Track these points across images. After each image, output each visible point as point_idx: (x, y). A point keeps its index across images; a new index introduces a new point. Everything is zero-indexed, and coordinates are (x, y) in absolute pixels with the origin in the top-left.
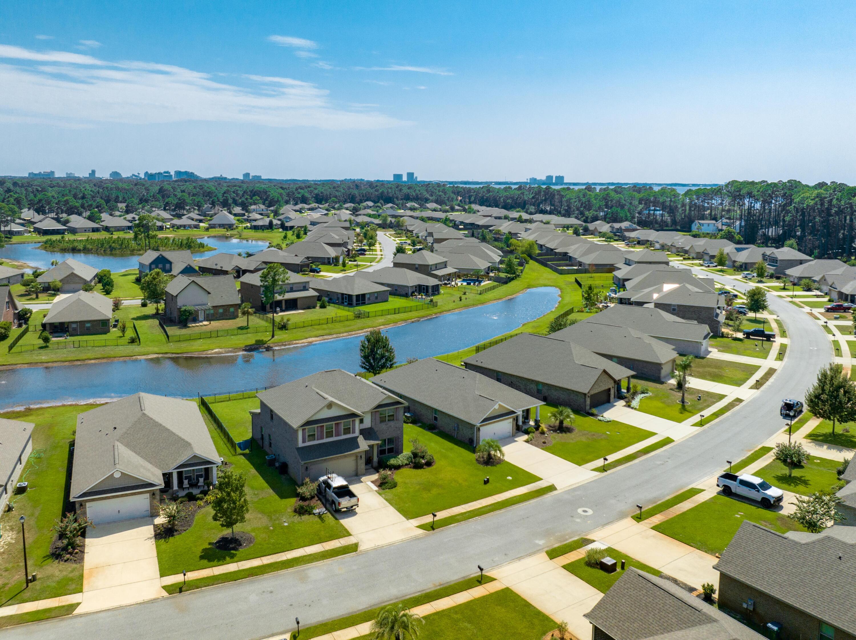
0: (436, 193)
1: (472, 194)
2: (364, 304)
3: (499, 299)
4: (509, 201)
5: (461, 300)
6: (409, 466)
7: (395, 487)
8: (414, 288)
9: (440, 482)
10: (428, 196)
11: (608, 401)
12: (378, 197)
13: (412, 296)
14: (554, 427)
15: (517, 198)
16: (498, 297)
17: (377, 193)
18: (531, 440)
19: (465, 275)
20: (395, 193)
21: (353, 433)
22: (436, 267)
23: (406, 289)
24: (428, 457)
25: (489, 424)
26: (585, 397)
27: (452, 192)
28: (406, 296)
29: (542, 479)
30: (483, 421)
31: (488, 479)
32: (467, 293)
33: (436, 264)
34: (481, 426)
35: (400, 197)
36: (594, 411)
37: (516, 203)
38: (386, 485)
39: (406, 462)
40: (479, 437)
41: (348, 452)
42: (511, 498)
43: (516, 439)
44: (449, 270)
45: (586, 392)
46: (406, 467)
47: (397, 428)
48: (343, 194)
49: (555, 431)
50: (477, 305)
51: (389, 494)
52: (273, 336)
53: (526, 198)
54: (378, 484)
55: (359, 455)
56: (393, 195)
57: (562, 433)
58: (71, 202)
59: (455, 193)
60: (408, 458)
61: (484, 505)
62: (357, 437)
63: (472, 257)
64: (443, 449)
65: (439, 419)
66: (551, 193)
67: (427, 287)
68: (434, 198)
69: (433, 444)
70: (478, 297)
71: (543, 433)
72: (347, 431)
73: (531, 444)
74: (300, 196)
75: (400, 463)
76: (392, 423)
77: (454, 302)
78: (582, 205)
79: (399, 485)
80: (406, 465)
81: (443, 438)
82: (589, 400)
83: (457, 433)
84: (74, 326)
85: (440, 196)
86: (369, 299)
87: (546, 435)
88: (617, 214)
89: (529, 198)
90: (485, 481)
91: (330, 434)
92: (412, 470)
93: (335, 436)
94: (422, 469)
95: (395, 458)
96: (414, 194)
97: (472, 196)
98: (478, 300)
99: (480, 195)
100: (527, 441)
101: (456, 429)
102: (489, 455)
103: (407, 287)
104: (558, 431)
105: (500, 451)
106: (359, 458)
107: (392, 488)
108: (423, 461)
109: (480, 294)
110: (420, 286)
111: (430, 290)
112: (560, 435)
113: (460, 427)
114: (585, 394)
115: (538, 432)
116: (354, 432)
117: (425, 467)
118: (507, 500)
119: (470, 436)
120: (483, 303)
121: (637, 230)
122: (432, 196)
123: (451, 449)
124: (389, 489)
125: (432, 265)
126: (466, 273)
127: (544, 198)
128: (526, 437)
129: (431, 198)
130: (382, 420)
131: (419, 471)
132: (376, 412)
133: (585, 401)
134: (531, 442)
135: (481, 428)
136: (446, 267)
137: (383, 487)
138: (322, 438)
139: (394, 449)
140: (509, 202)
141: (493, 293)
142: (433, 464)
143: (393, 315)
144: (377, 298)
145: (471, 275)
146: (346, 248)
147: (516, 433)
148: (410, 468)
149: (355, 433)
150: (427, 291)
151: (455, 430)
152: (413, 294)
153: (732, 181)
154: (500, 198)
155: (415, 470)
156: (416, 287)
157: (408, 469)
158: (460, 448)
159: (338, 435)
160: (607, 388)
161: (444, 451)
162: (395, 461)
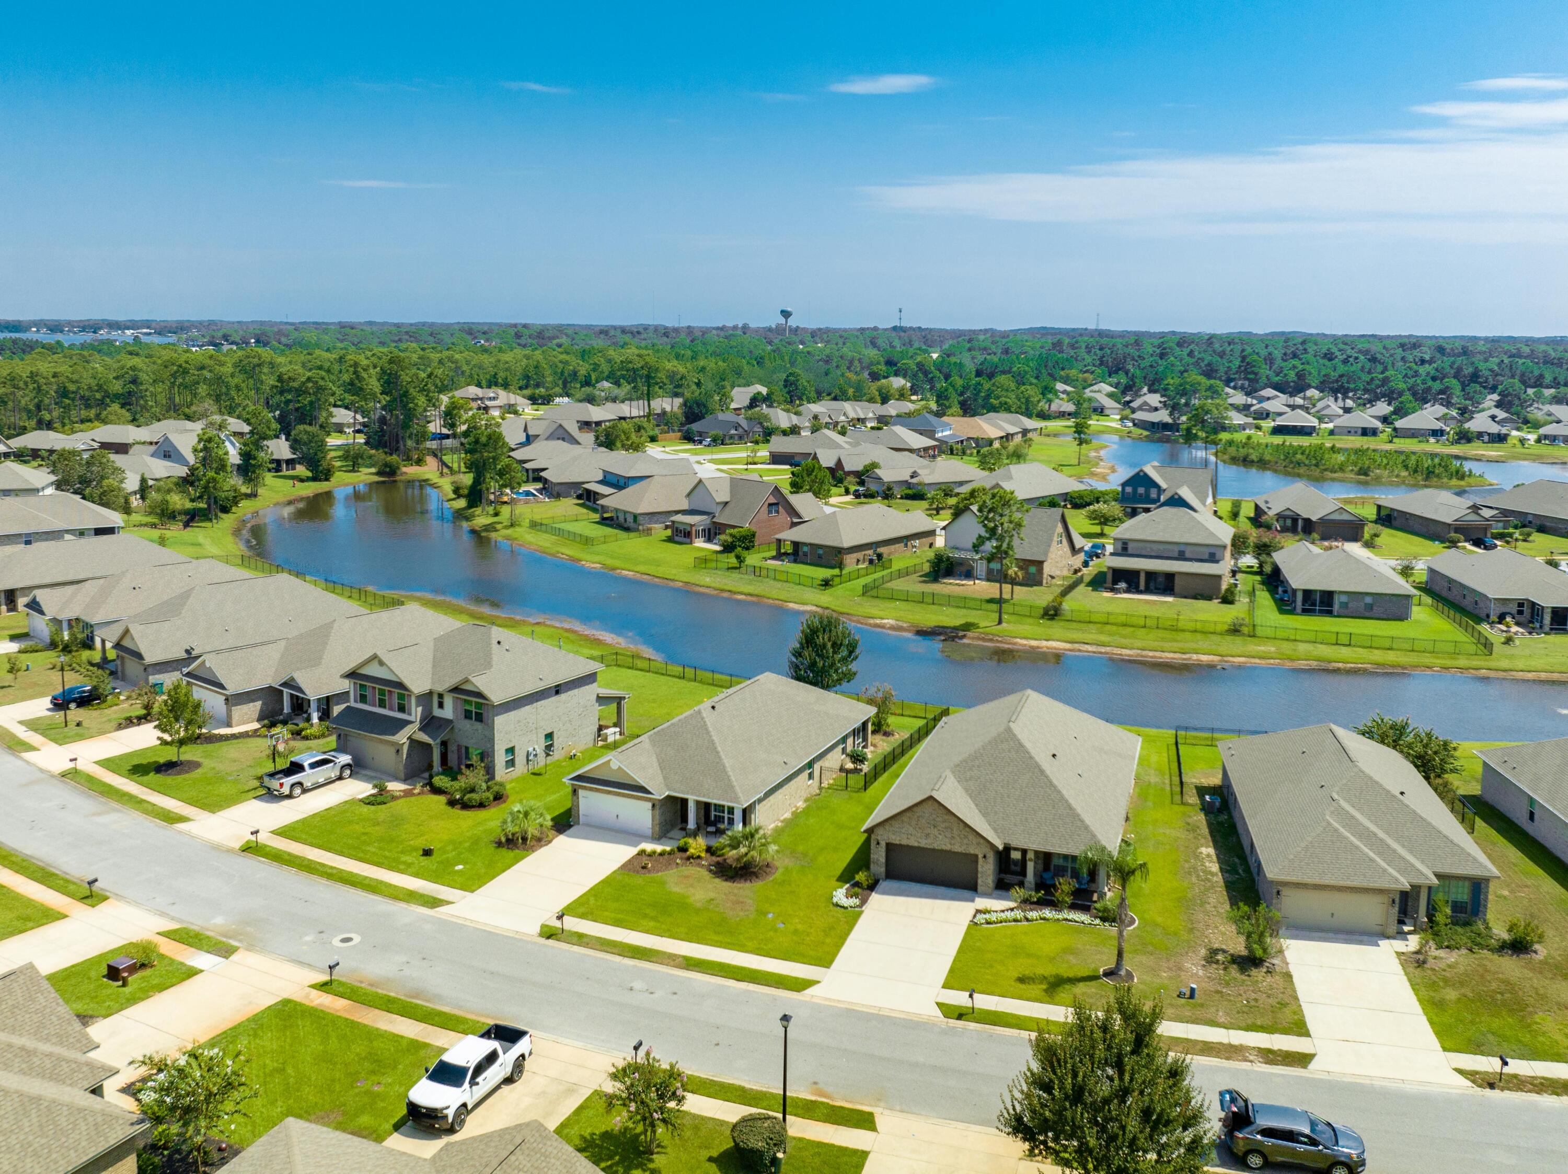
2: (1329, 613)
11: (974, 887)
13: (1495, 622)
26: (872, 842)
29: (471, 892)
30: (578, 779)
34: (578, 786)
40: (577, 807)
49: (719, 866)
52: (1000, 622)
55: (396, 748)
62: (411, 722)
72: (402, 709)
76: (478, 725)
79: (387, 806)
82: (882, 853)
84: (805, 549)
86: (1345, 605)
90: (428, 851)
91: (382, 704)
93: (389, 709)
103: (1488, 599)
106: (396, 751)
110: (1530, 603)
117: (458, 806)
130: (468, 715)
132: (457, 698)
135: (580, 791)
138: (374, 705)
144: (1370, 607)
147: (665, 837)
148: (447, 799)
152: (1504, 620)
155: (444, 803)
156: (1521, 604)
159: (391, 709)
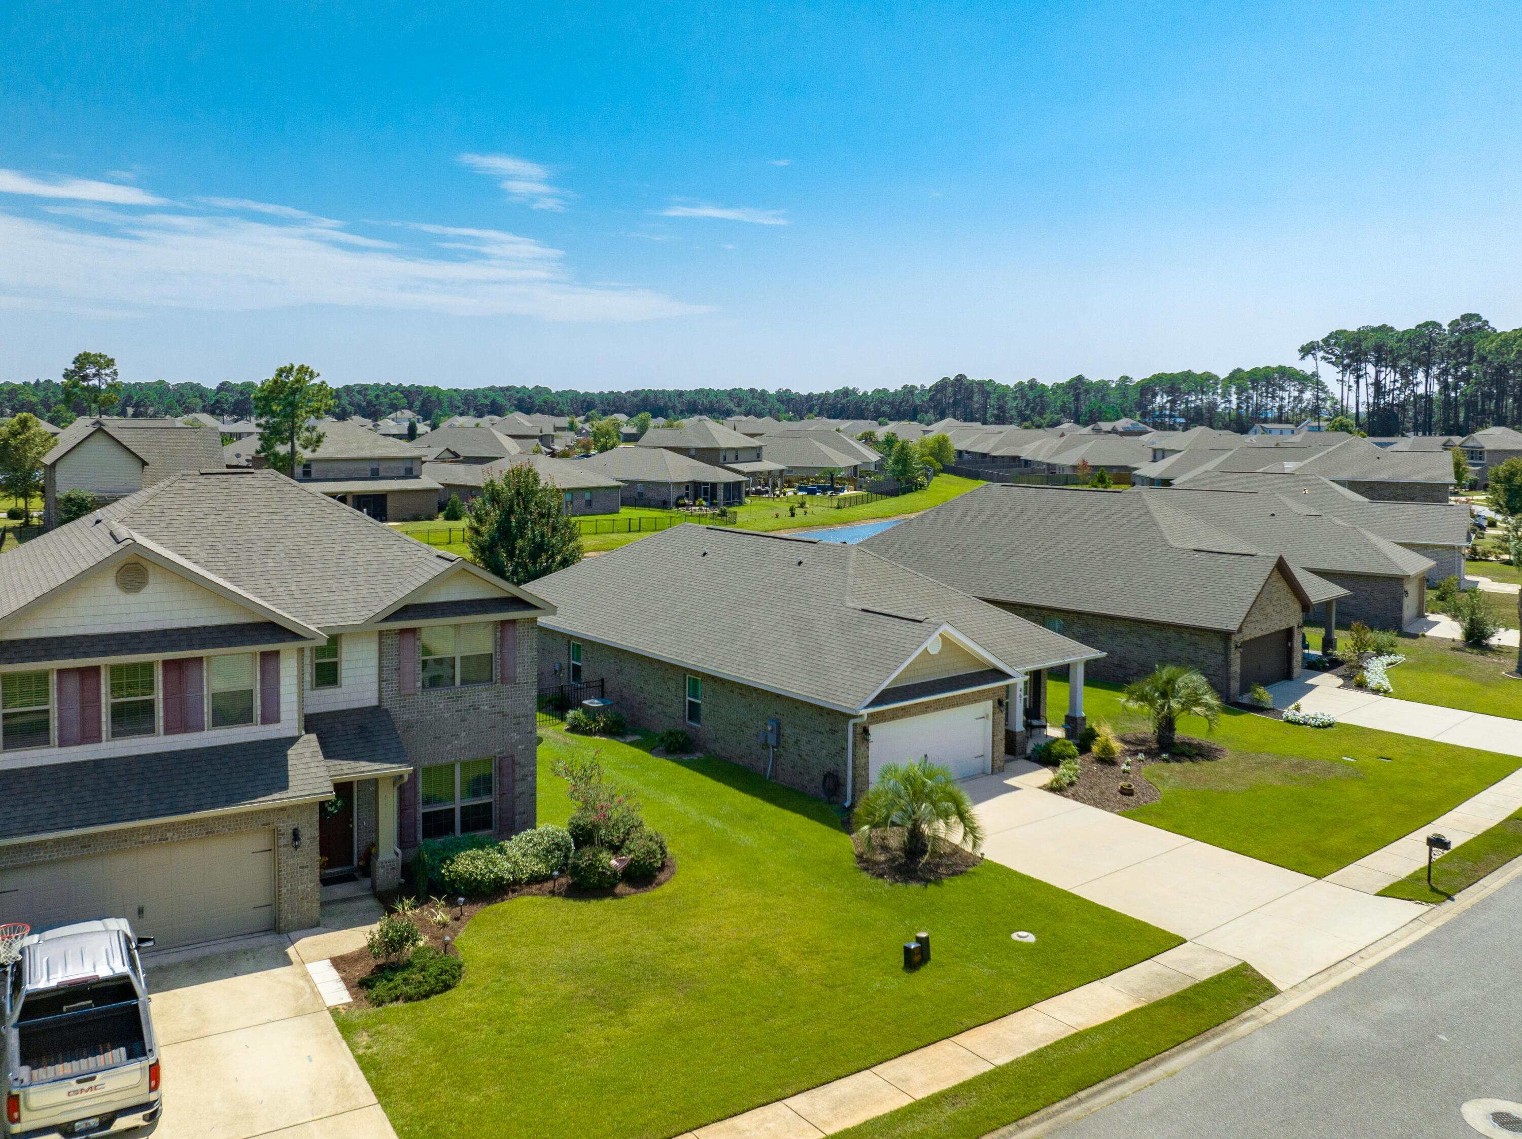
0: (747, 400)
1: (814, 402)
3: (882, 518)
4: (886, 409)
5: (793, 515)
6: (549, 885)
7: (447, 987)
8: (683, 489)
9: (685, 963)
10: (732, 406)
11: (1287, 675)
12: (637, 406)
13: (678, 506)
14: (1143, 742)
15: (901, 403)
16: (880, 514)
17: (635, 399)
18: (1071, 784)
19: (803, 479)
20: (670, 400)
21: (265, 721)
22: (737, 457)
23: (663, 490)
24: (641, 842)
25: (905, 713)
26: (1227, 648)
27: (778, 400)
28: (664, 505)
29: (1183, 941)
30: (881, 699)
31: (924, 943)
32: (807, 506)
33: (737, 450)
34: (876, 718)
35: (679, 407)
36: (1264, 694)
37: (898, 412)
38: (398, 977)
39: (539, 867)
40: (866, 767)
41: (214, 806)
42: (1057, 1046)
43: (1010, 782)
44: (765, 465)
45: (1233, 625)
46: (535, 888)
47: (505, 715)
48: (572, 401)
49: (1151, 754)
50: (831, 525)
51: (398, 1031)
53: (918, 402)
54: (361, 971)
55: (286, 827)
56: (666, 403)
57: (1178, 761)
58: (21, 394)
59: (782, 402)
60: (548, 851)
61: (920, 1095)
62: (292, 741)
63: (817, 443)
64: (717, 817)
65: (705, 710)
66: (967, 388)
67: (714, 485)
68: (743, 408)
69: (674, 801)
70: (834, 512)
71: (1107, 760)
72: (234, 706)
73: (1076, 797)
74: (487, 402)
75: (504, 868)
76: (482, 695)
77: (777, 516)
78: (1027, 405)
79: (467, 978)
80: (536, 879)
81: (718, 779)
82: (1238, 661)
83: (776, 757)
85: (755, 405)
87: (1124, 767)
88: (1100, 413)
89: (923, 401)
90: (907, 950)
91: (134, 717)
92: (558, 901)
93: (168, 731)
94: (607, 901)
95: (482, 847)
96: (706, 402)
97: (814, 405)
98: (833, 517)
99: (830, 401)
100: (1055, 789)
101: (772, 740)
102: (915, 835)
103: (666, 484)
104: (1165, 756)
105: (962, 816)
106: (286, 839)
107: (427, 996)
108: (613, 862)
109: (838, 507)
110: (696, 485)
111: (721, 493)
112: (1175, 766)
113: (787, 731)
114: (1226, 636)
115: (1088, 757)
116: (271, 716)
117: (621, 888)
118: (1039, 1055)
119: (831, 766)
120: (846, 523)
121: (1148, 432)
122: (740, 406)
123: (750, 818)
124: (409, 999)
125: (727, 450)
126: (804, 476)
127: (951, 401)
128: (1046, 775)
129: (737, 410)
130: (436, 676)
131: (593, 909)
132: (403, 631)
133: (1227, 663)
134: (1071, 791)
135: (872, 729)
136: (758, 458)
137: (381, 988)
139: (495, 814)
140: (884, 412)
141: (868, 507)
142: (661, 877)
143: (625, 535)
145: (816, 478)
146: (550, 448)
147: (1007, 761)
148: (552, 893)
149: (277, 720)
150: (714, 496)
151: (766, 746)
152: (681, 502)
153: (1337, 332)
154: (867, 404)
155: (571, 902)
156: (687, 488)
157: (540, 900)
158: (787, 813)
159: (179, 723)
160: (1284, 626)
161: (717, 824)
162: (480, 863)
